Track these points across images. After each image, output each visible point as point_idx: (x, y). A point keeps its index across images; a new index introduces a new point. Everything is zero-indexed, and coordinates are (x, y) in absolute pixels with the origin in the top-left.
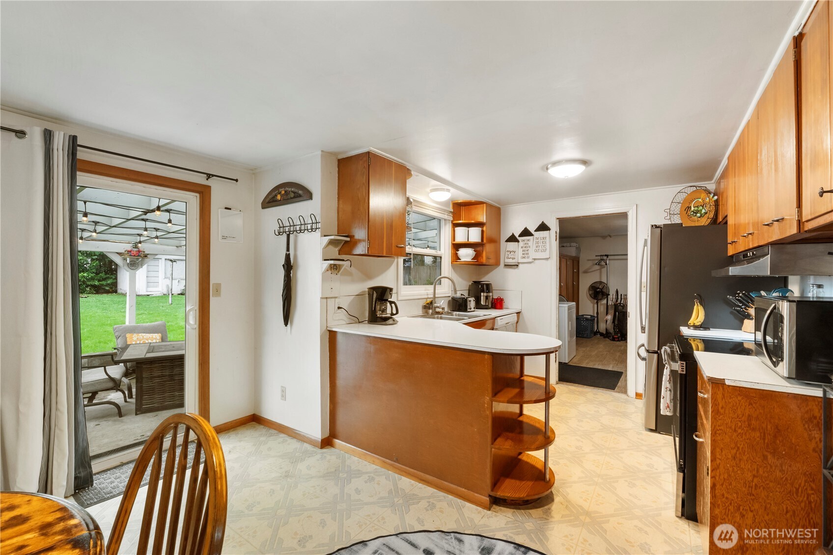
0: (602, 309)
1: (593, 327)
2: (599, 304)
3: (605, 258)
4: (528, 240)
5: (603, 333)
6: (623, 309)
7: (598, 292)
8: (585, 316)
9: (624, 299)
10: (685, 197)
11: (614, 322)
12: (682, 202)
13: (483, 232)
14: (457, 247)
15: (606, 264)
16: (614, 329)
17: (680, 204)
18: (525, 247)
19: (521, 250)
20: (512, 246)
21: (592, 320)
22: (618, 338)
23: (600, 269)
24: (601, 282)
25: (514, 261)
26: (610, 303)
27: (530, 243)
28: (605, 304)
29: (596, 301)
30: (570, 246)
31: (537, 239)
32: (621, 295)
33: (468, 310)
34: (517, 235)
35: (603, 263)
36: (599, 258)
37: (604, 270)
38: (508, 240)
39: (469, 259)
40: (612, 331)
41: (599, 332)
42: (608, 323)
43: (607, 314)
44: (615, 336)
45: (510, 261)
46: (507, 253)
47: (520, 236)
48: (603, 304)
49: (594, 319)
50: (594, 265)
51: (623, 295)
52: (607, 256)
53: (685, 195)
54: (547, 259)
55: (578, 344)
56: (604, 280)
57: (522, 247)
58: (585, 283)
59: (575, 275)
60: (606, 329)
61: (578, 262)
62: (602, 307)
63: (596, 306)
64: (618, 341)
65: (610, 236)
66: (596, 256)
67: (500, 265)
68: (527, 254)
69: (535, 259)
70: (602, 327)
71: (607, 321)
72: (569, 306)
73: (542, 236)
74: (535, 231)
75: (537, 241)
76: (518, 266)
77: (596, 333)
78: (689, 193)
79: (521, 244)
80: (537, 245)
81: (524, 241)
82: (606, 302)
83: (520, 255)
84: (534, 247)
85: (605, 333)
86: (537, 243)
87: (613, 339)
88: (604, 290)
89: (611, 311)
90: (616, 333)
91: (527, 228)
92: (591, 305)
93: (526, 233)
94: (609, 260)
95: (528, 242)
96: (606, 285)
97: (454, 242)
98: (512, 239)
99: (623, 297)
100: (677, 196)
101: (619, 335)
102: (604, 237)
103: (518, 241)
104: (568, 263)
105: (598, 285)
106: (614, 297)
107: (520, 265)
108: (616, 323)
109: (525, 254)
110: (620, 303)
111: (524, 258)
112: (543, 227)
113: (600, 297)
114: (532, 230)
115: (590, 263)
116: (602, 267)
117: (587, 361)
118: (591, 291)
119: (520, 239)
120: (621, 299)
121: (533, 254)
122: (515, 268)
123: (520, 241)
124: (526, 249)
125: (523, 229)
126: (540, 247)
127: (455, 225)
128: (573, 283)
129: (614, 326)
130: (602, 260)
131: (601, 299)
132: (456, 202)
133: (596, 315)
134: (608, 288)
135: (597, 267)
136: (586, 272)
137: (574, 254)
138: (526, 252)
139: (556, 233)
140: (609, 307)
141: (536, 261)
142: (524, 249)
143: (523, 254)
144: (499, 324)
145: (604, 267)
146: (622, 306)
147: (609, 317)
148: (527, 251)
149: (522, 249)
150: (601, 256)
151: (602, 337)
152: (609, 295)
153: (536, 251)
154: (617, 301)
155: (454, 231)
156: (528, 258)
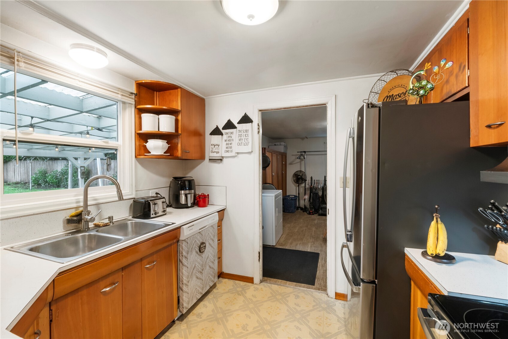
0: (302, 190)
1: (296, 203)
2: (300, 187)
3: (303, 153)
4: (232, 133)
5: (302, 208)
6: (316, 191)
7: (299, 178)
8: (290, 196)
9: (316, 183)
10: (383, 86)
11: (310, 201)
12: (379, 92)
13: (177, 121)
14: (144, 137)
15: (304, 158)
16: (310, 206)
17: (378, 95)
18: (229, 140)
19: (224, 143)
20: (216, 139)
21: (296, 198)
22: (313, 212)
23: (300, 162)
24: (301, 171)
25: (218, 155)
26: (307, 186)
27: (233, 136)
28: (303, 186)
29: (298, 185)
30: (280, 145)
31: (240, 131)
32: (314, 180)
33: (152, 216)
34: (221, 128)
35: (302, 157)
36: (300, 153)
37: (303, 162)
38: (212, 134)
39: (160, 152)
40: (308, 207)
41: (300, 207)
42: (306, 201)
43: (305, 194)
44: (311, 211)
45: (215, 155)
46: (211, 147)
47: (224, 128)
48: (302, 187)
49: (297, 199)
50: (296, 159)
51: (315, 180)
52: (305, 152)
53: (383, 84)
54: (250, 153)
55: (285, 220)
56: (303, 170)
57: (225, 141)
58: (291, 171)
59: (284, 166)
60: (305, 205)
61: (286, 156)
62: (302, 189)
63: (298, 188)
64: (313, 214)
65: (307, 138)
66: (298, 152)
67: (205, 159)
68: (231, 147)
69: (238, 153)
70: (302, 204)
71: (305, 200)
72: (275, 195)
73: (245, 129)
74: (238, 123)
75: (240, 133)
76: (221, 160)
77: (298, 208)
78: (388, 80)
79: (225, 137)
80: (240, 138)
81: (227, 133)
82: (304, 185)
83: (224, 149)
84: (237, 141)
85: (304, 207)
86: (240, 136)
87: (310, 214)
88: (303, 177)
89: (308, 192)
90: (311, 208)
91: (231, 120)
92: (295, 188)
93: (229, 125)
94: (306, 155)
95: (231, 135)
96: (304, 173)
97: (141, 132)
98: (216, 132)
99: (315, 182)
100: (376, 85)
101: (313, 210)
102: (303, 139)
103: (222, 134)
104: (278, 157)
105: (299, 173)
106: (310, 182)
107: (224, 160)
108: (311, 201)
109: (229, 148)
110: (314, 187)
111: (228, 151)
112: (246, 119)
113: (300, 182)
114: (235, 122)
115: (294, 157)
116: (302, 160)
117: (291, 240)
118: (295, 177)
119: (224, 131)
120: (314, 183)
121: (236, 148)
122: (219, 163)
123: (224, 134)
124: (229, 142)
125: (226, 122)
126: (243, 140)
127: (141, 111)
128: (282, 172)
129: (310, 203)
130: (302, 155)
131: (301, 184)
132: (140, 82)
133: (298, 195)
134: (305, 175)
135: (298, 160)
136: (291, 164)
137: (282, 150)
138: (230, 146)
139: (258, 125)
140: (306, 189)
141: (239, 155)
142: (228, 142)
143: (227, 148)
144: (185, 234)
145: (303, 160)
146: (315, 189)
147: (307, 197)
148: (231, 144)
149: (226, 143)
150: (301, 152)
151: (302, 211)
152: (306, 180)
153: (239, 144)
154: (312, 185)
155: (140, 118)
156: (231, 151)
